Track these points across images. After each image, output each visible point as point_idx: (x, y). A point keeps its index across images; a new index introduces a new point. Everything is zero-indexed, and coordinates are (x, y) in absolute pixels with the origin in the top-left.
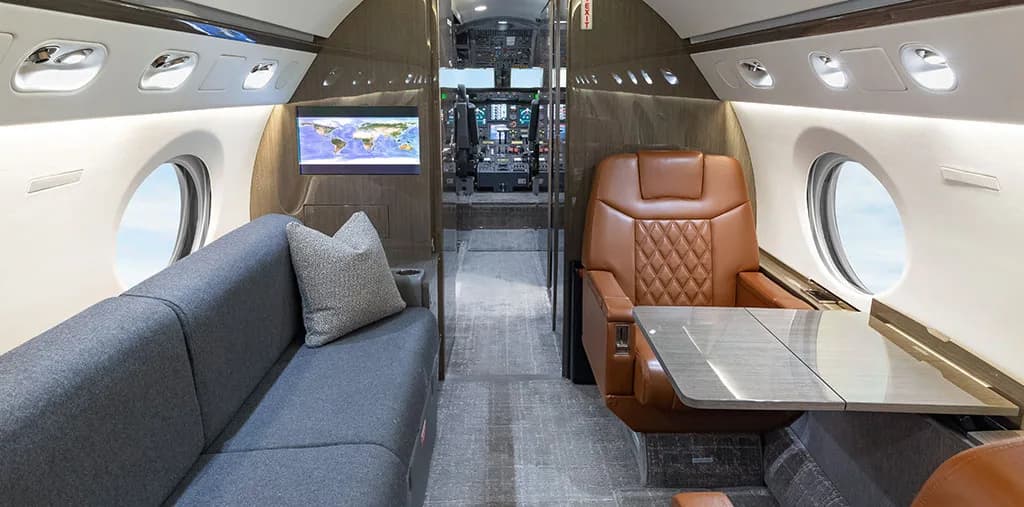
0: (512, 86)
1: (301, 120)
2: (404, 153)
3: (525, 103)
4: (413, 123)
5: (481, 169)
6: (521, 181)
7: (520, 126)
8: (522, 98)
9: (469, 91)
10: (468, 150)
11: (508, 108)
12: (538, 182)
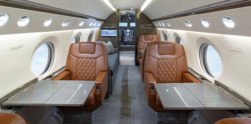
0: (131, 26)
1: (102, 30)
2: (115, 34)
3: (133, 29)
4: (116, 30)
5: (124, 41)
6: (132, 43)
7: (132, 33)
8: (132, 28)
9: (123, 27)
10: (122, 37)
11: (130, 30)
12: (134, 43)
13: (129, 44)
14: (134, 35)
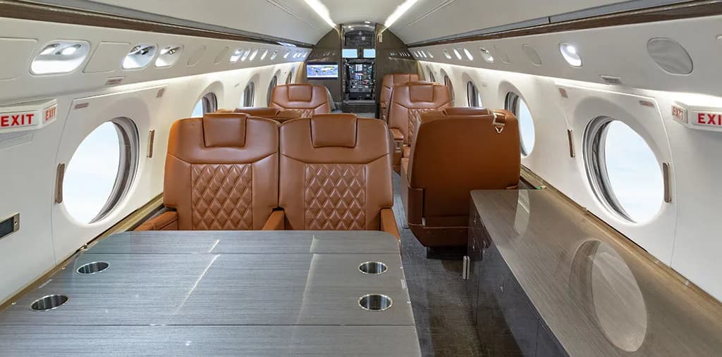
0: (365, 57)
1: (308, 66)
2: (334, 74)
3: (370, 64)
4: (336, 66)
5: (352, 90)
6: (368, 95)
7: (368, 73)
8: (368, 62)
9: (348, 59)
11: (363, 66)
12: (374, 95)
13: (362, 99)
14: (372, 77)
